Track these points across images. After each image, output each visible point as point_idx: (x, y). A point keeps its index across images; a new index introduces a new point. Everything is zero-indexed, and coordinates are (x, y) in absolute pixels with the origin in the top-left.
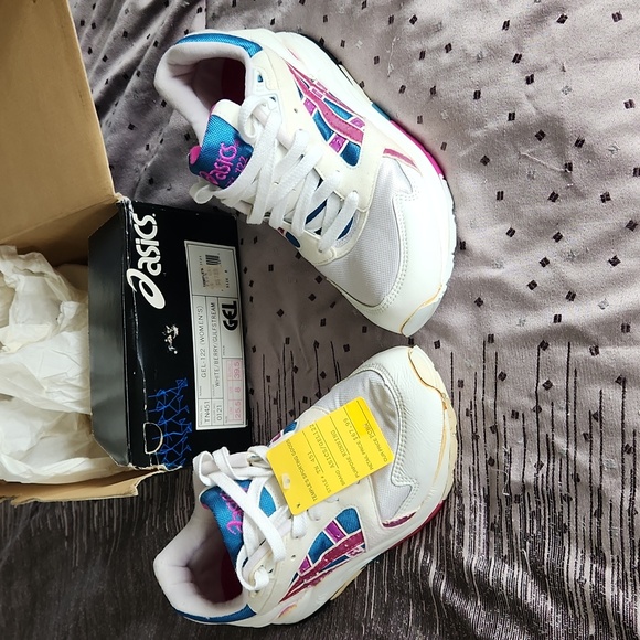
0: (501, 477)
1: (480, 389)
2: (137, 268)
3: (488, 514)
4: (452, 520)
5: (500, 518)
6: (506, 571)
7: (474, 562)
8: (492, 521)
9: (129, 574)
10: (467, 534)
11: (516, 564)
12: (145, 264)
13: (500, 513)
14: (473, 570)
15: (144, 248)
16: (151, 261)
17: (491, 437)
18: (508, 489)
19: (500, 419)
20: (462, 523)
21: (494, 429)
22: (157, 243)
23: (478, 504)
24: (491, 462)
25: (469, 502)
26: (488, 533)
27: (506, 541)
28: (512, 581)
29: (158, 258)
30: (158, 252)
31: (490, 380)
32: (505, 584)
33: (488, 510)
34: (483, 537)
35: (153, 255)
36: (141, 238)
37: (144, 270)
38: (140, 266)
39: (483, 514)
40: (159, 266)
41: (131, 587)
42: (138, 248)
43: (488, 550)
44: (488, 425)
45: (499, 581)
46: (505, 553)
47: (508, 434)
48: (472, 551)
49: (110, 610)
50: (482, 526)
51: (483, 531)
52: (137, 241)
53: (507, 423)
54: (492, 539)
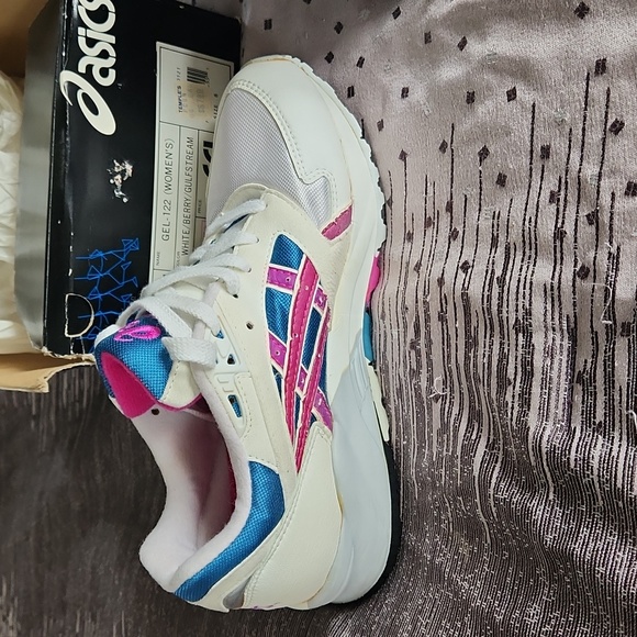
0: (599, 295)
1: (575, 156)
2: (76, 71)
3: (574, 359)
4: (511, 371)
5: (594, 363)
6: (599, 446)
7: (547, 433)
8: (580, 367)
9: (97, 460)
10: (536, 390)
11: (617, 434)
12: (89, 67)
13: (595, 356)
14: (544, 445)
15: (91, 43)
16: (99, 64)
17: (587, 231)
18: (611, 313)
19: (605, 200)
20: (528, 375)
21: (593, 218)
22: (112, 39)
23: (558, 342)
24: (583, 273)
25: (542, 340)
26: (571, 389)
27: (601, 398)
28: (608, 461)
29: (111, 62)
30: (112, 52)
31: (595, 136)
32: (596, 466)
33: (573, 352)
34: (563, 394)
35: (104, 55)
36: (86, 27)
37: (88, 76)
38: (82, 68)
39: (565, 359)
40: (112, 73)
41: (99, 477)
42: (82, 42)
43: (570, 415)
44: (584, 212)
45: (586, 461)
46: (600, 417)
47: (616, 221)
48: (544, 415)
49: (76, 505)
50: (563, 377)
51: (564, 385)
52: (81, 31)
53: (617, 205)
54: (578, 398)
